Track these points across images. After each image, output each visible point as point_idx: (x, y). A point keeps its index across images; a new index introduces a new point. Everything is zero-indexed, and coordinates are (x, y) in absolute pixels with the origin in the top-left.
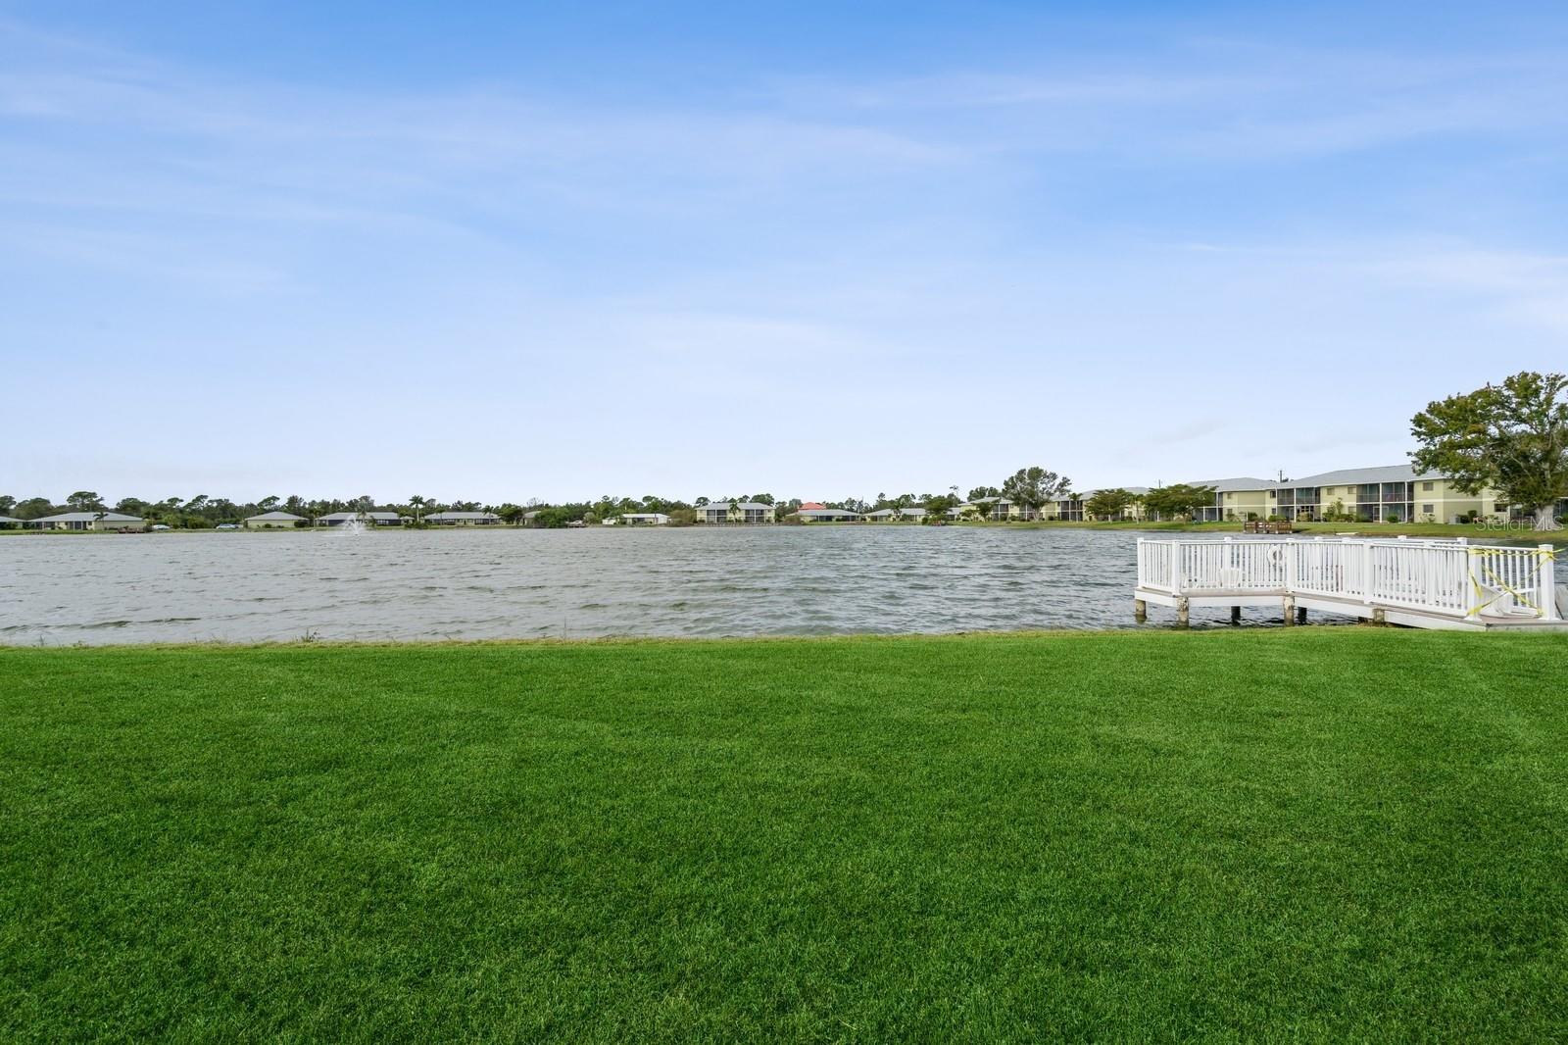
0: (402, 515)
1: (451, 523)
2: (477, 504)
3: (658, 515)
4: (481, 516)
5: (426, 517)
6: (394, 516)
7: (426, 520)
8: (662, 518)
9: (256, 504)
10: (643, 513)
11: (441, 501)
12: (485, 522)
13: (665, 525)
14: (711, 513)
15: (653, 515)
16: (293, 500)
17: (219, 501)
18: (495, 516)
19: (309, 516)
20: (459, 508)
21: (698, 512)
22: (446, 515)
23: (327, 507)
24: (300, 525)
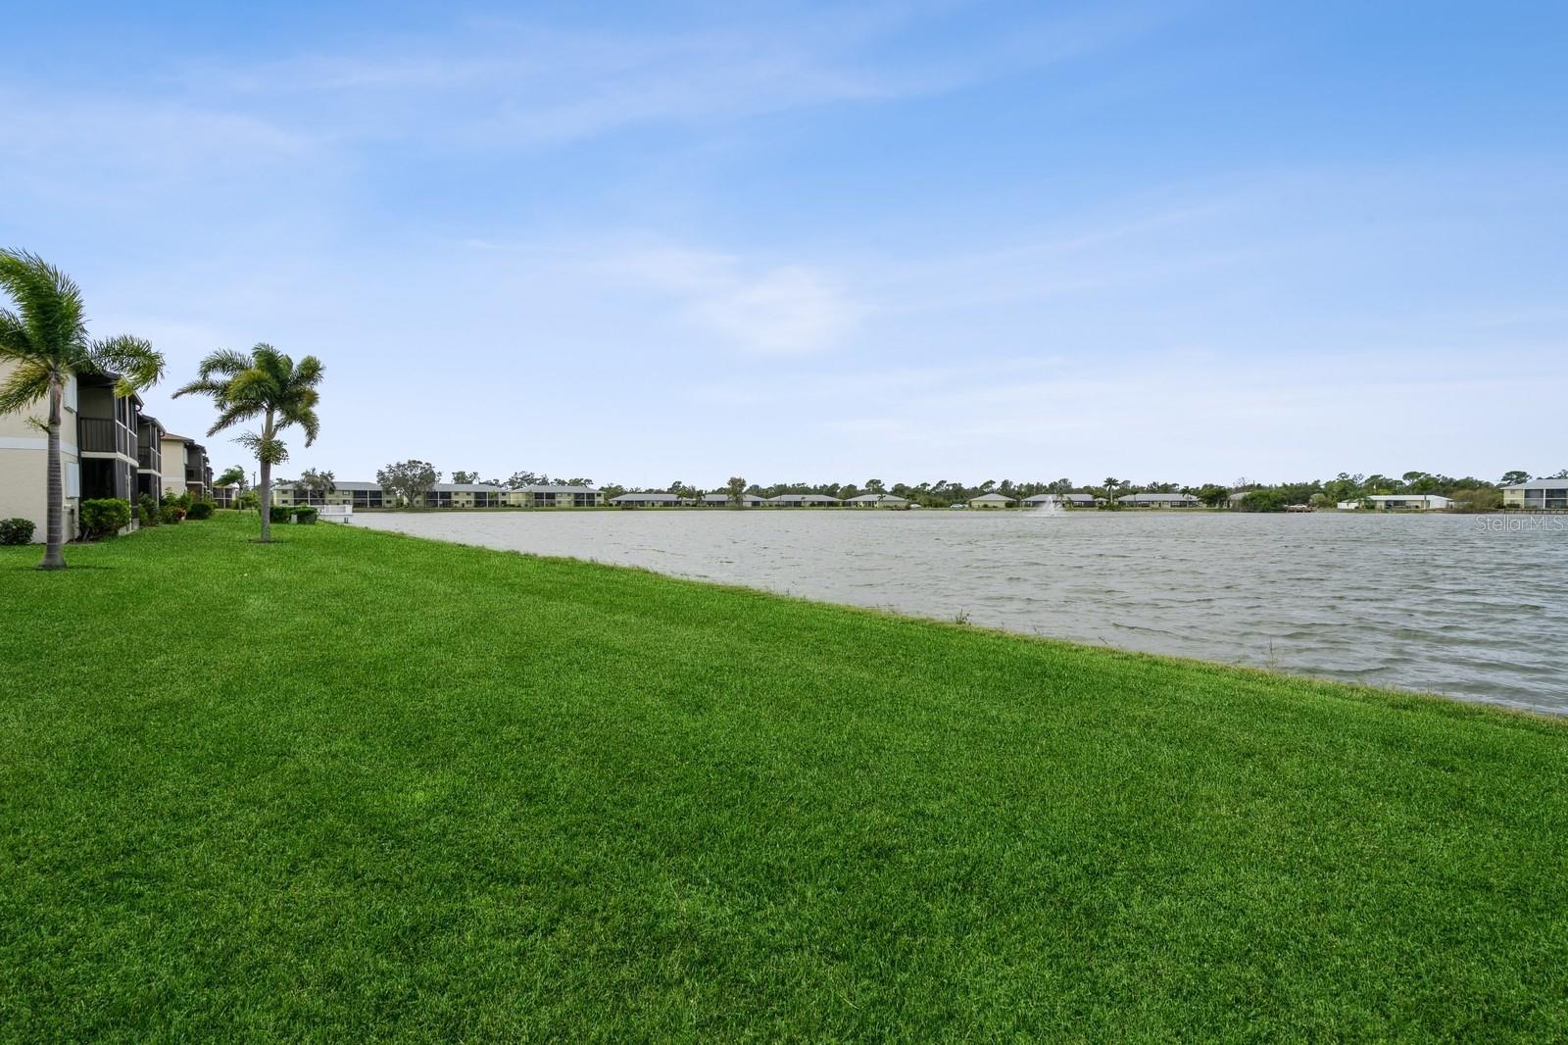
0: (1096, 497)
1: (1145, 505)
2: (1175, 485)
3: (1429, 497)
4: (1180, 497)
5: (1120, 499)
6: (1088, 498)
7: (1120, 502)
8: (1437, 501)
9: (978, 487)
10: (1404, 494)
11: (1135, 482)
12: (1183, 504)
13: (1443, 511)
14: (1532, 493)
15: (1422, 497)
16: (1005, 484)
17: (954, 485)
18: (1194, 498)
19: (1017, 497)
20: (1154, 489)
21: (1506, 493)
22: (1140, 497)
23: (1032, 490)
24: (1009, 505)
